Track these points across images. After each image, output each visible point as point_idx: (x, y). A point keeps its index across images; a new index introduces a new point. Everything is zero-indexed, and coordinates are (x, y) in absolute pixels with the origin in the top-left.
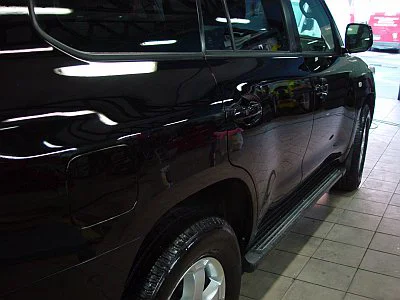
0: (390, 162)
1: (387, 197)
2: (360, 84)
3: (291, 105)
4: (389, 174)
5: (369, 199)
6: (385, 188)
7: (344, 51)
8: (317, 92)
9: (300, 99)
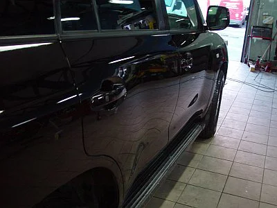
0: (237, 113)
1: (236, 143)
2: (218, 55)
3: (164, 70)
4: (237, 122)
5: (223, 145)
6: (234, 135)
7: (206, 28)
8: (183, 65)
9: (171, 65)
